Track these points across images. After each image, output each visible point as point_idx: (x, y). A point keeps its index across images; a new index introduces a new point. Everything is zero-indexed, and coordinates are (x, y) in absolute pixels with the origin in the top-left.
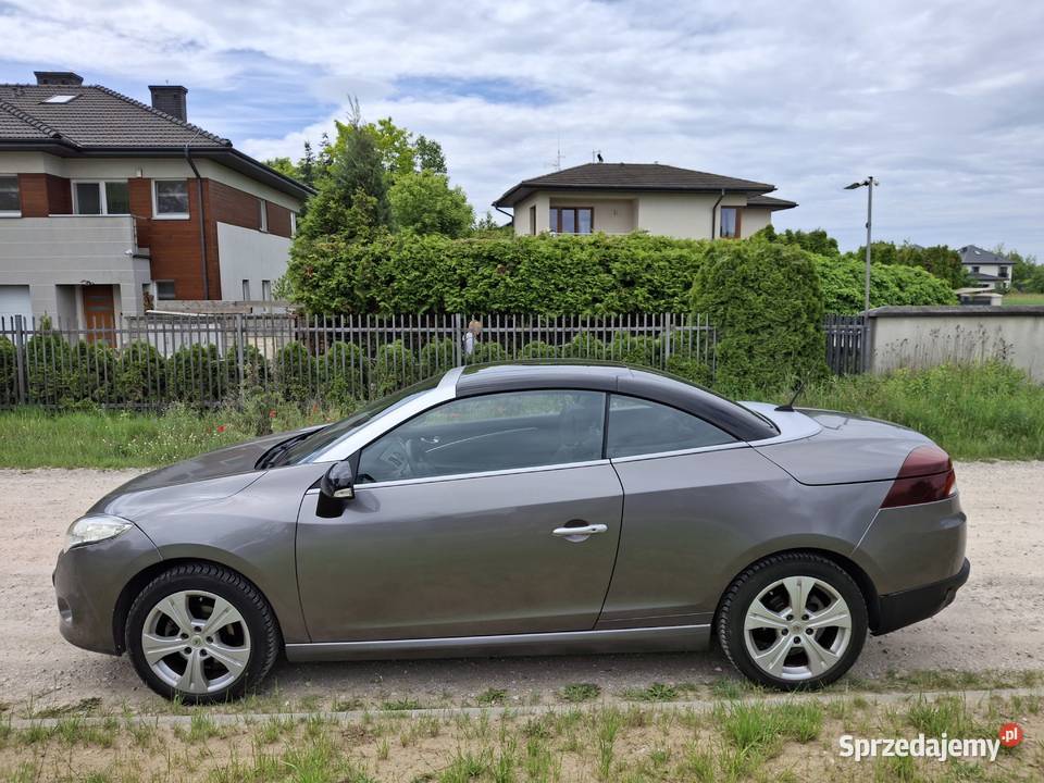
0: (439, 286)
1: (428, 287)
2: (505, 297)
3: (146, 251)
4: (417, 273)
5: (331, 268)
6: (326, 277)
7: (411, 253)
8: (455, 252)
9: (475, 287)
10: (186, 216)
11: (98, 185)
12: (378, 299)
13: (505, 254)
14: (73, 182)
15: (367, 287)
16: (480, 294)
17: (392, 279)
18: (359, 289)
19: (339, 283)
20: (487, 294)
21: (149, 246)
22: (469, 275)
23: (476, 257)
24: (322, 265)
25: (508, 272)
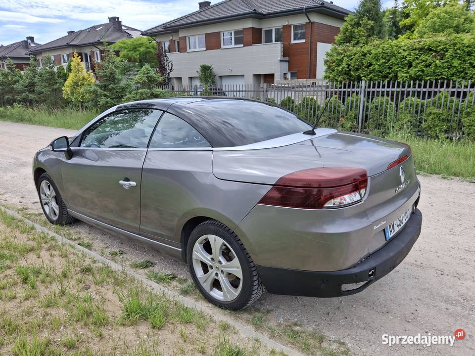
0: (395, 68)
1: (390, 68)
2: (434, 73)
3: (287, 58)
4: (384, 61)
5: (341, 61)
6: (338, 65)
7: (383, 50)
8: (408, 47)
9: (416, 67)
10: (303, 41)
11: (272, 30)
12: (362, 76)
13: (439, 46)
14: (263, 30)
15: (357, 70)
16: (419, 71)
17: (371, 65)
18: (354, 71)
19: (343, 68)
20: (423, 71)
21: (289, 56)
22: (414, 60)
23: (421, 49)
24: (337, 59)
25: (439, 57)
